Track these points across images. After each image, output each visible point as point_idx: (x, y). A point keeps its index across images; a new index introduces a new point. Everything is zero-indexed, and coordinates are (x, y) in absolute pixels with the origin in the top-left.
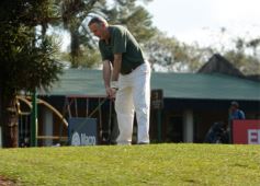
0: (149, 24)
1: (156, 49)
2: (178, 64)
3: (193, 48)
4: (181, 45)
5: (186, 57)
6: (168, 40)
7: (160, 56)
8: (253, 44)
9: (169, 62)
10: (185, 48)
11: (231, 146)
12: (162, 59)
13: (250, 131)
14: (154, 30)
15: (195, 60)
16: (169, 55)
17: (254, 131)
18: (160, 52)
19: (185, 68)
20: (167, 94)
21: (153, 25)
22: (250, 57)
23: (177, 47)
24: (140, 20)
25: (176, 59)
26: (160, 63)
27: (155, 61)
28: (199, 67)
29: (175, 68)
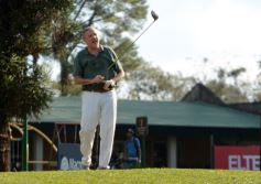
0: (135, 54)
1: (142, 78)
2: (162, 93)
3: (176, 78)
4: (165, 75)
5: (170, 86)
6: (153, 69)
7: (145, 85)
8: (235, 73)
9: (153, 91)
10: (170, 77)
11: (211, 171)
12: (147, 88)
13: (231, 157)
14: (139, 60)
15: (178, 89)
16: (154, 84)
17: (235, 157)
18: (146, 81)
19: (169, 97)
20: (151, 122)
21: (139, 55)
22: (231, 86)
23: (161, 77)
24: (127, 50)
25: (161, 88)
26: (145, 91)
27: (141, 90)
28: (182, 95)
29: (159, 97)
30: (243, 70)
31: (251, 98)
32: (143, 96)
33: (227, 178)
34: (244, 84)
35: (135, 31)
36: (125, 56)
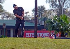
0: (3, 8)
1: (4, 14)
2: (9, 18)
5: (11, 16)
6: (7, 12)
7: (5, 16)
8: (26, 13)
10: (11, 14)
15: (13, 17)
16: (7, 16)
18: (5, 15)
19: (11, 19)
22: (26, 16)
23: (9, 14)
26: (5, 18)
29: (8, 19)
30: (28, 12)
32: (4, 19)
33: (28, 40)
34: (29, 16)
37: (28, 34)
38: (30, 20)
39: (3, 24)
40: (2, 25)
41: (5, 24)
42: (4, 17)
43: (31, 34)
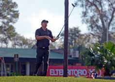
0: (14, 31)
2: (24, 45)
3: (29, 40)
4: (25, 39)
5: (27, 43)
6: (21, 37)
9: (21, 45)
10: (27, 40)
12: (19, 44)
13: (51, 70)
14: (16, 33)
15: (31, 44)
16: (21, 42)
18: (18, 41)
19: (27, 47)
20: (20, 56)
24: (11, 30)
26: (18, 45)
28: (32, 47)
29: (23, 47)
31: (57, 48)
32: (17, 47)
35: (14, 23)
36: (10, 32)
37: (54, 70)
38: (56, 50)
39: (15, 55)
40: (13, 56)
41: (18, 55)
42: (16, 44)
43: (58, 71)
